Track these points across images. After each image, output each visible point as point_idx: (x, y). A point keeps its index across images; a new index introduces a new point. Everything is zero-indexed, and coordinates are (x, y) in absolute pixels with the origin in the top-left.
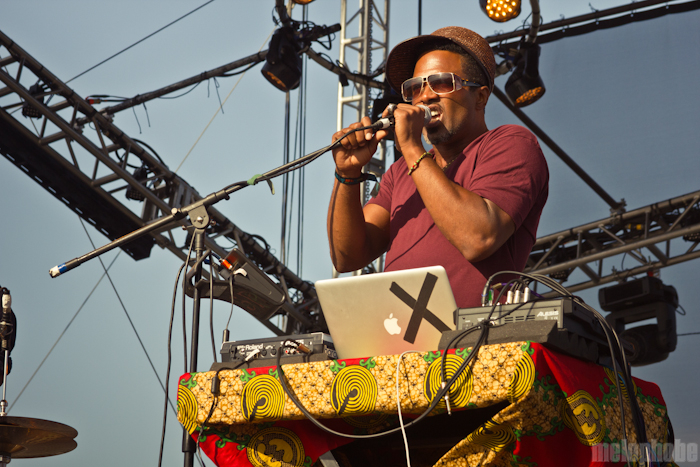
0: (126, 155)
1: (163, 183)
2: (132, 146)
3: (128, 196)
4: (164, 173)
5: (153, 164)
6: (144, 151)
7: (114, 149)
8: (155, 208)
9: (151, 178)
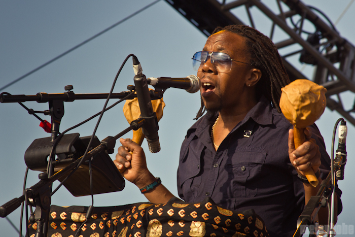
0: (302, 21)
1: (335, 49)
2: (307, 13)
3: (302, 60)
4: (336, 39)
5: (325, 30)
6: (317, 18)
7: (290, 15)
8: (325, 71)
9: (324, 44)
